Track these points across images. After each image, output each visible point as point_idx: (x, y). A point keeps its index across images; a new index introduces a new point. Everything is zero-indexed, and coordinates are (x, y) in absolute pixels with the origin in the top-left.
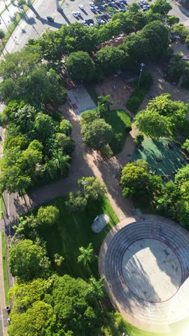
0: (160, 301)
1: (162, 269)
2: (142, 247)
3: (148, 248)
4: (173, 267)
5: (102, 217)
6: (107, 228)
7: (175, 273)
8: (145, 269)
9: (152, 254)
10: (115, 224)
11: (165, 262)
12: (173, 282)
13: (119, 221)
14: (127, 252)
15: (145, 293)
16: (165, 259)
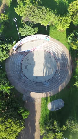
0: (45, 51)
1: (34, 62)
2: (37, 77)
3: (34, 75)
4: (28, 60)
5: (52, 109)
6: (53, 99)
7: (29, 58)
8: (43, 67)
9: (34, 71)
10: (46, 99)
11: (30, 64)
12: (33, 55)
13: (42, 99)
14: (47, 79)
15: (50, 57)
16: (29, 65)
